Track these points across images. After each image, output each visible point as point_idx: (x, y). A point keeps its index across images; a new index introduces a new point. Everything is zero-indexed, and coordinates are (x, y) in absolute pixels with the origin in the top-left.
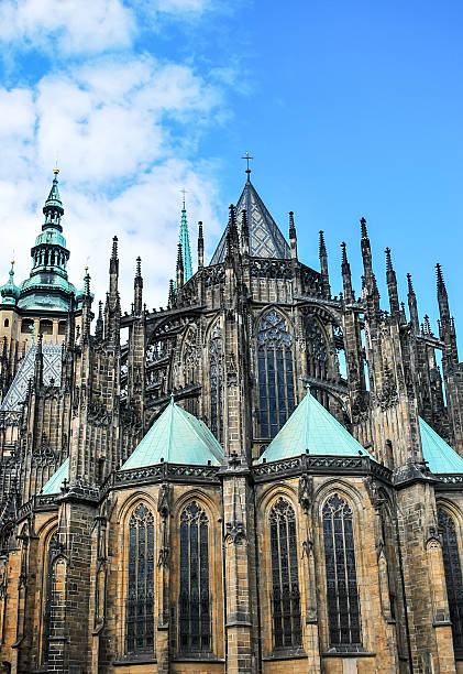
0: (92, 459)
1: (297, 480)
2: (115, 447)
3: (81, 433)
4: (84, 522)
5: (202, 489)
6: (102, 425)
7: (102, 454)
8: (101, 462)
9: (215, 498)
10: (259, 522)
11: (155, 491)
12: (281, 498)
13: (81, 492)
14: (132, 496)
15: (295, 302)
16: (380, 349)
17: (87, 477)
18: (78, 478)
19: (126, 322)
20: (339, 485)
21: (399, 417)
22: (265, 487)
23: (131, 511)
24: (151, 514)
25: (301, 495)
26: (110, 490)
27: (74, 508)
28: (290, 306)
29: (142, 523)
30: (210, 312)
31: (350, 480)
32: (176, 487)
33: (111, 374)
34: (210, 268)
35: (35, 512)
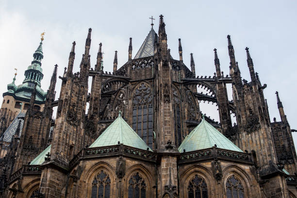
0: (66, 144)
1: (210, 163)
2: (80, 140)
3: (62, 126)
4: (58, 182)
5: (144, 165)
6: (74, 125)
7: (73, 142)
8: (71, 147)
9: (152, 171)
10: (181, 190)
11: (113, 162)
12: (196, 175)
13: (58, 162)
14: (96, 164)
15: (182, 82)
16: (243, 100)
17: (62, 154)
18: (57, 153)
19: (92, 73)
20: (235, 169)
21: (261, 136)
22: (186, 167)
23: (94, 174)
24: (108, 178)
25: (214, 172)
26: (81, 160)
27: (53, 172)
28: (180, 83)
29: (101, 183)
30: (134, 82)
31: (243, 167)
32: (128, 161)
33: (82, 98)
34: (135, 60)
35: (23, 175)
